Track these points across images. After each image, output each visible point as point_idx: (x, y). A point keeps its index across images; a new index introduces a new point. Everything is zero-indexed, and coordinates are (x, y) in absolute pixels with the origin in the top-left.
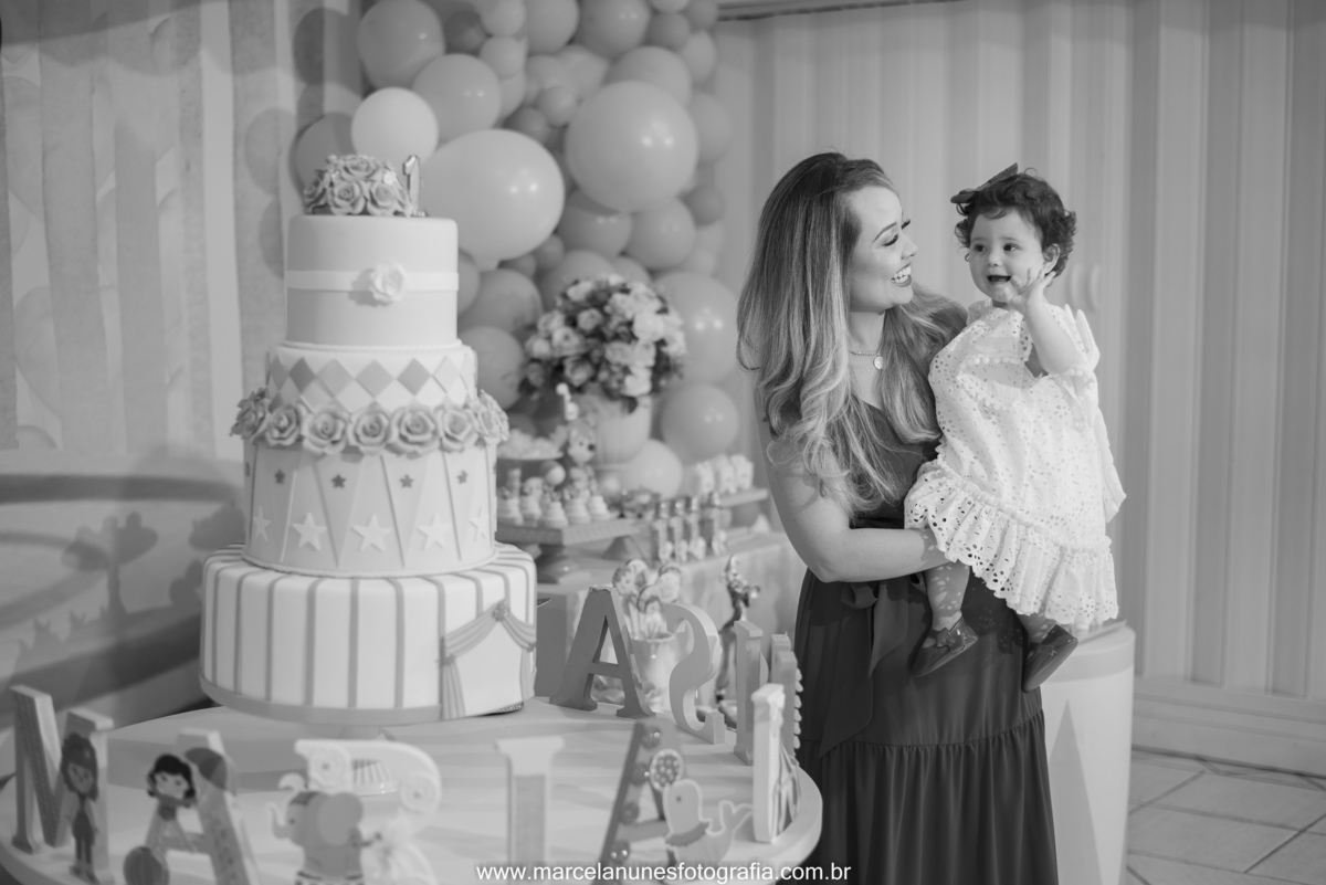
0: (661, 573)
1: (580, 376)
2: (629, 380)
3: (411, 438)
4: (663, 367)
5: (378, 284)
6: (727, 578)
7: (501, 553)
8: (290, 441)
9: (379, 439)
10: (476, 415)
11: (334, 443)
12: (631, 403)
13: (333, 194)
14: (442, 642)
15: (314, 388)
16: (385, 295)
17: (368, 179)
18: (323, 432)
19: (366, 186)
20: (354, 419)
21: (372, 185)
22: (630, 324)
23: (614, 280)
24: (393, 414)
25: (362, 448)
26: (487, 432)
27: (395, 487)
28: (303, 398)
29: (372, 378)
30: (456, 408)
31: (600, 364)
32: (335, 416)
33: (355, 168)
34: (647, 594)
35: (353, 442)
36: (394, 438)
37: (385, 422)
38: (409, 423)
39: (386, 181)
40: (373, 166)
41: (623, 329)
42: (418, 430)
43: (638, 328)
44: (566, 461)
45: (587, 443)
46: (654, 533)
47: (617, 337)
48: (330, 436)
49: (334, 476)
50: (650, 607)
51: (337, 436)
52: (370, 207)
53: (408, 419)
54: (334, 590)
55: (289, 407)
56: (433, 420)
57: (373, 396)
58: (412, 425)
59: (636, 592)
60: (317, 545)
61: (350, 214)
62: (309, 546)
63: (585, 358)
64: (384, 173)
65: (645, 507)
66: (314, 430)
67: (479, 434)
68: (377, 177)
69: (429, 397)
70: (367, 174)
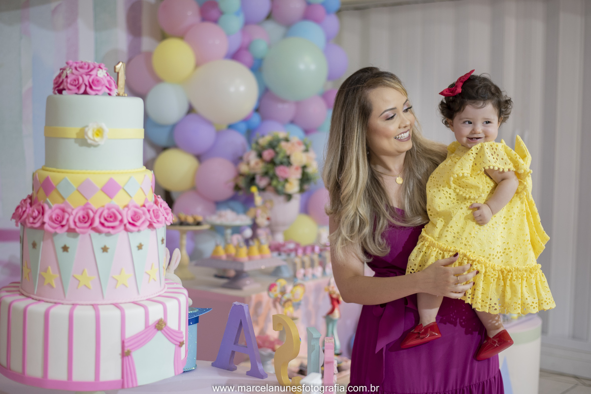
0: (295, 286)
1: (263, 183)
2: (288, 186)
3: (106, 224)
4: (305, 179)
5: (90, 134)
6: (328, 289)
7: (168, 288)
8: (38, 225)
9: (88, 224)
10: (149, 211)
11: (63, 226)
12: (289, 197)
13: (67, 82)
14: (123, 343)
15: (54, 194)
16: (94, 140)
17: (88, 74)
18: (56, 220)
19: (86, 78)
20: (74, 213)
21: (90, 77)
22: (288, 157)
23: (282, 135)
24: (97, 211)
25: (77, 230)
26: (155, 220)
27: (98, 252)
28: (48, 199)
29: (86, 188)
30: (137, 207)
31: (273, 177)
32: (63, 211)
33: (81, 68)
34: (286, 297)
35: (72, 226)
36: (97, 223)
37: (91, 214)
38: (106, 216)
39: (99, 75)
40: (92, 66)
41: (285, 160)
42: (111, 219)
43: (293, 159)
44: (254, 226)
45: (266, 216)
46: (294, 265)
47: (282, 163)
48: (60, 222)
49: (63, 245)
50: (287, 305)
51: (64, 223)
52: (88, 90)
53: (105, 213)
54: (60, 312)
55: (40, 205)
56: (120, 214)
57: (87, 199)
58: (108, 217)
59: (279, 296)
60: (54, 286)
61: (76, 94)
62: (50, 285)
63: (266, 174)
64: (98, 70)
65: (291, 250)
66: (51, 218)
67: (149, 221)
68: (93, 73)
69: (119, 201)
70: (87, 71)
